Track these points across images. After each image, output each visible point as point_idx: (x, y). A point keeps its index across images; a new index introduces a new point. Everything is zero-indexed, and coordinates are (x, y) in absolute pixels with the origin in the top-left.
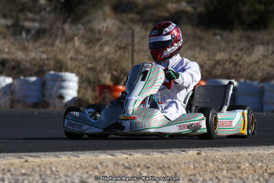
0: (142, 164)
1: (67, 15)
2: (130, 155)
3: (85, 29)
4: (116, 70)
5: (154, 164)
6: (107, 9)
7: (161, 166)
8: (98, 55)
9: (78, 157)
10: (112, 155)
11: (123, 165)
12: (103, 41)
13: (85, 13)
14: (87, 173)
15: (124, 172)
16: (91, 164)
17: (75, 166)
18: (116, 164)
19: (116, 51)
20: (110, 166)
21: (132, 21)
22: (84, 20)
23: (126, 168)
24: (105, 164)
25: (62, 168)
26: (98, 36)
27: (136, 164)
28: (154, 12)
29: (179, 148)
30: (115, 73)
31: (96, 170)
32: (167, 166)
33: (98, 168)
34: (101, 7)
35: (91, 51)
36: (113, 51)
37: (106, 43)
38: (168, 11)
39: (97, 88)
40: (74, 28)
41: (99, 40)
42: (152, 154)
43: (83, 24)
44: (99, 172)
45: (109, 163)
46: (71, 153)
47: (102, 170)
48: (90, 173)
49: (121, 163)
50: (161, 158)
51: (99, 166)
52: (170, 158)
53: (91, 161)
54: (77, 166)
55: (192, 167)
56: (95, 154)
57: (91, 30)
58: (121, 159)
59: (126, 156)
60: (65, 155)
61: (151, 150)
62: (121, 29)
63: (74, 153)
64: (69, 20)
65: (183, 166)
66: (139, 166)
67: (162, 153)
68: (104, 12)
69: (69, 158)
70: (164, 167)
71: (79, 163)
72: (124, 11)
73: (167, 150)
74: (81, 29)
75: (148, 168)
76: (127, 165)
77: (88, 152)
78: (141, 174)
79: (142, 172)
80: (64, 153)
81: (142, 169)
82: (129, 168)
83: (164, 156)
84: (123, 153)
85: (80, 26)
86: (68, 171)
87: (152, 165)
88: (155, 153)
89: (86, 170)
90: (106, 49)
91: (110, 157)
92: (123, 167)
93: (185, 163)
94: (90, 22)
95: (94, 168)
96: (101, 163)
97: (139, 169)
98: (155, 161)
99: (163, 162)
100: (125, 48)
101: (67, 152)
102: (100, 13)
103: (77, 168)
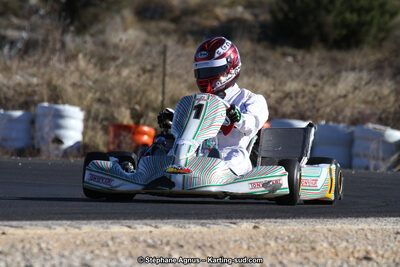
0: (173, 240)
1: (68, 21)
2: (156, 227)
3: (95, 43)
4: (139, 103)
5: (191, 241)
6: (128, 14)
7: (200, 244)
8: (113, 80)
9: (79, 228)
10: (129, 227)
11: (145, 241)
12: (121, 60)
13: (96, 19)
14: (92, 252)
16: (98, 239)
17: (75, 243)
18: (134, 240)
20: (126, 243)
23: (149, 246)
24: (118, 240)
26: (113, 53)
27: (165, 241)
28: (196, 19)
29: (227, 218)
30: (137, 107)
32: (208, 244)
33: (108, 246)
34: (118, 11)
35: (103, 74)
37: (125, 64)
38: (217, 18)
39: (111, 129)
40: (78, 40)
41: (114, 59)
42: (187, 226)
43: (92, 35)
45: (124, 238)
46: (69, 222)
47: (113, 249)
48: (97, 252)
49: (141, 239)
50: (201, 232)
51: (110, 243)
53: (99, 235)
54: (78, 242)
55: (245, 246)
56: (105, 225)
57: (104, 44)
59: (149, 229)
60: (60, 225)
61: (186, 221)
62: (146, 43)
63: (74, 223)
64: (72, 28)
65: (232, 245)
66: (168, 243)
67: (202, 225)
68: (123, 18)
70: (204, 245)
71: (80, 237)
72: (152, 18)
73: (209, 221)
74: (88, 42)
75: (182, 246)
76: (150, 241)
77: (94, 222)
80: (59, 222)
81: (172, 248)
83: (204, 230)
84: (146, 225)
85: (88, 38)
86: (64, 249)
87: (188, 243)
88: (192, 226)
89: (91, 248)
90: (125, 72)
91: (126, 229)
92: (144, 245)
93: (236, 241)
94: (102, 32)
95: (103, 246)
96: (113, 239)
97: (167, 249)
98: (192, 237)
99: (203, 238)
100: (151, 71)
101: (64, 222)
102: (118, 19)
103: (77, 246)
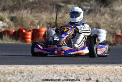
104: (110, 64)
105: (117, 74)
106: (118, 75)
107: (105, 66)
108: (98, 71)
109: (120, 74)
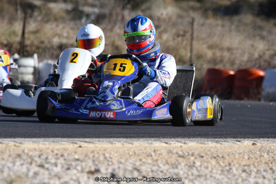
15: (177, 161)
19: (174, 39)
21: (193, 9)
22: (143, 7)
25: (115, 155)
31: (150, 158)
36: (171, 39)
44: (153, 159)
52: (225, 147)
58: (176, 147)
69: (123, 144)
78: (194, 163)
79: (196, 161)
82: (183, 157)
104: (142, 137)
105: (157, 160)
106: (159, 162)
107: (131, 142)
108: (116, 152)
109: (164, 161)
